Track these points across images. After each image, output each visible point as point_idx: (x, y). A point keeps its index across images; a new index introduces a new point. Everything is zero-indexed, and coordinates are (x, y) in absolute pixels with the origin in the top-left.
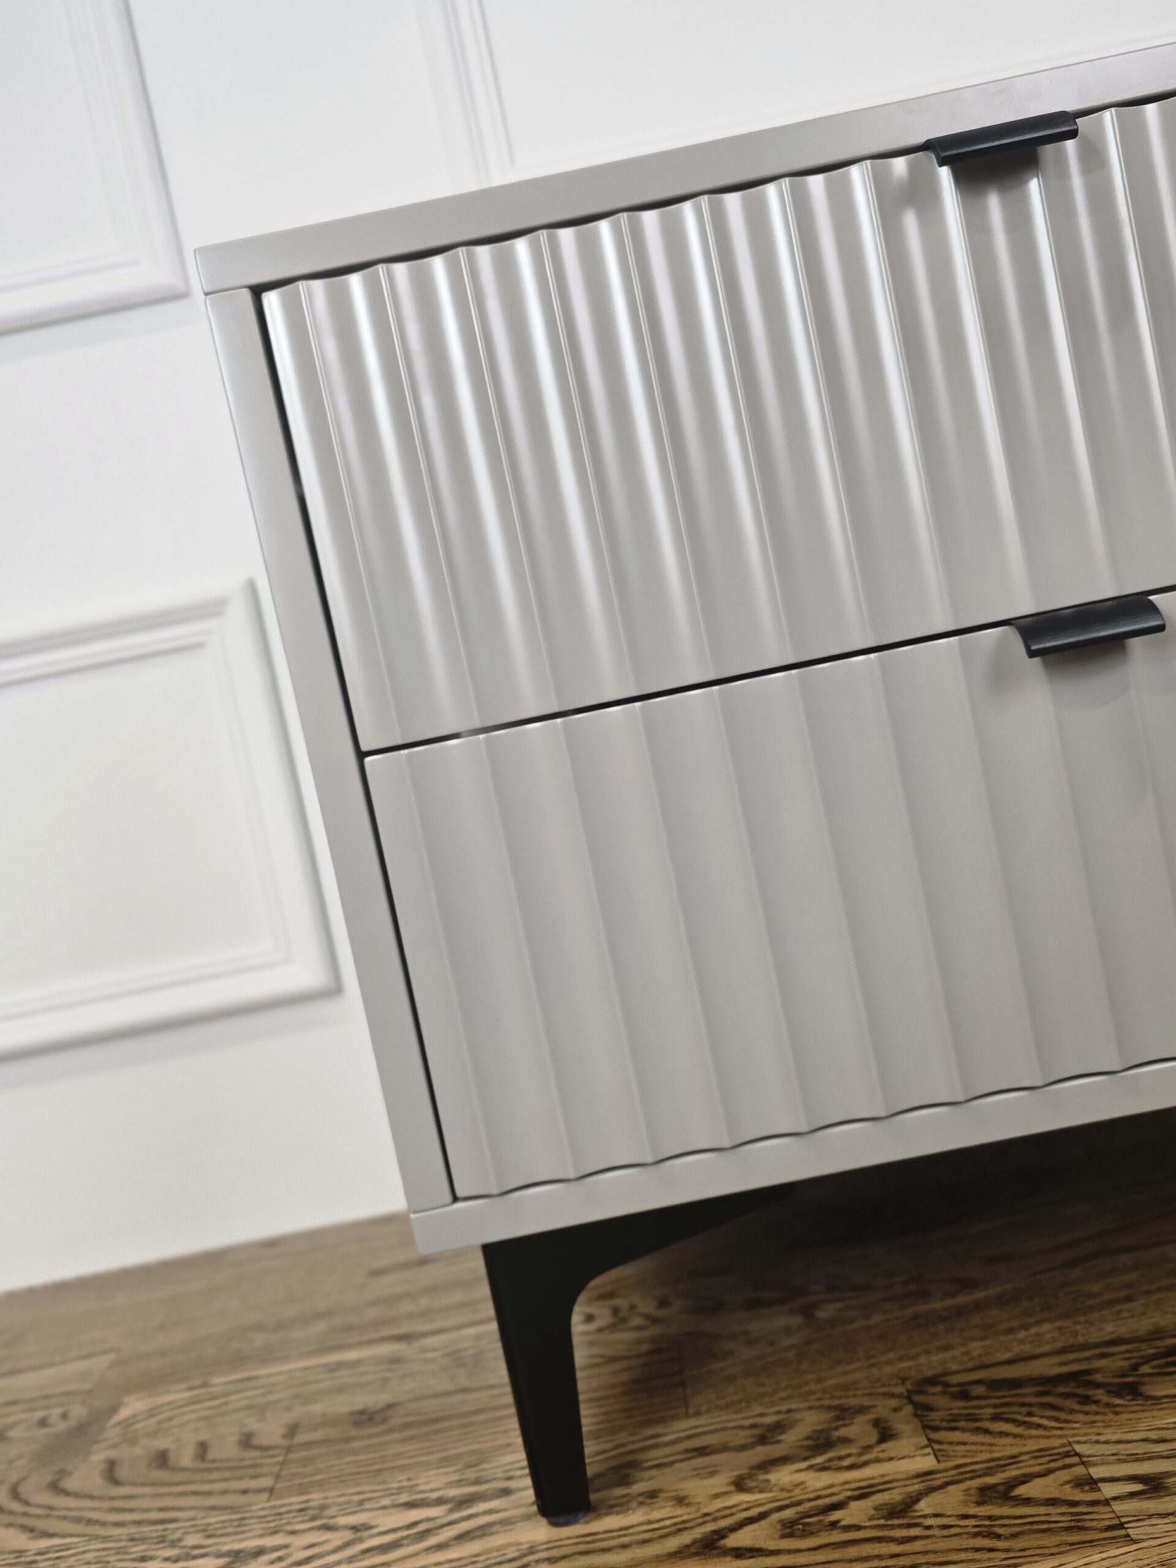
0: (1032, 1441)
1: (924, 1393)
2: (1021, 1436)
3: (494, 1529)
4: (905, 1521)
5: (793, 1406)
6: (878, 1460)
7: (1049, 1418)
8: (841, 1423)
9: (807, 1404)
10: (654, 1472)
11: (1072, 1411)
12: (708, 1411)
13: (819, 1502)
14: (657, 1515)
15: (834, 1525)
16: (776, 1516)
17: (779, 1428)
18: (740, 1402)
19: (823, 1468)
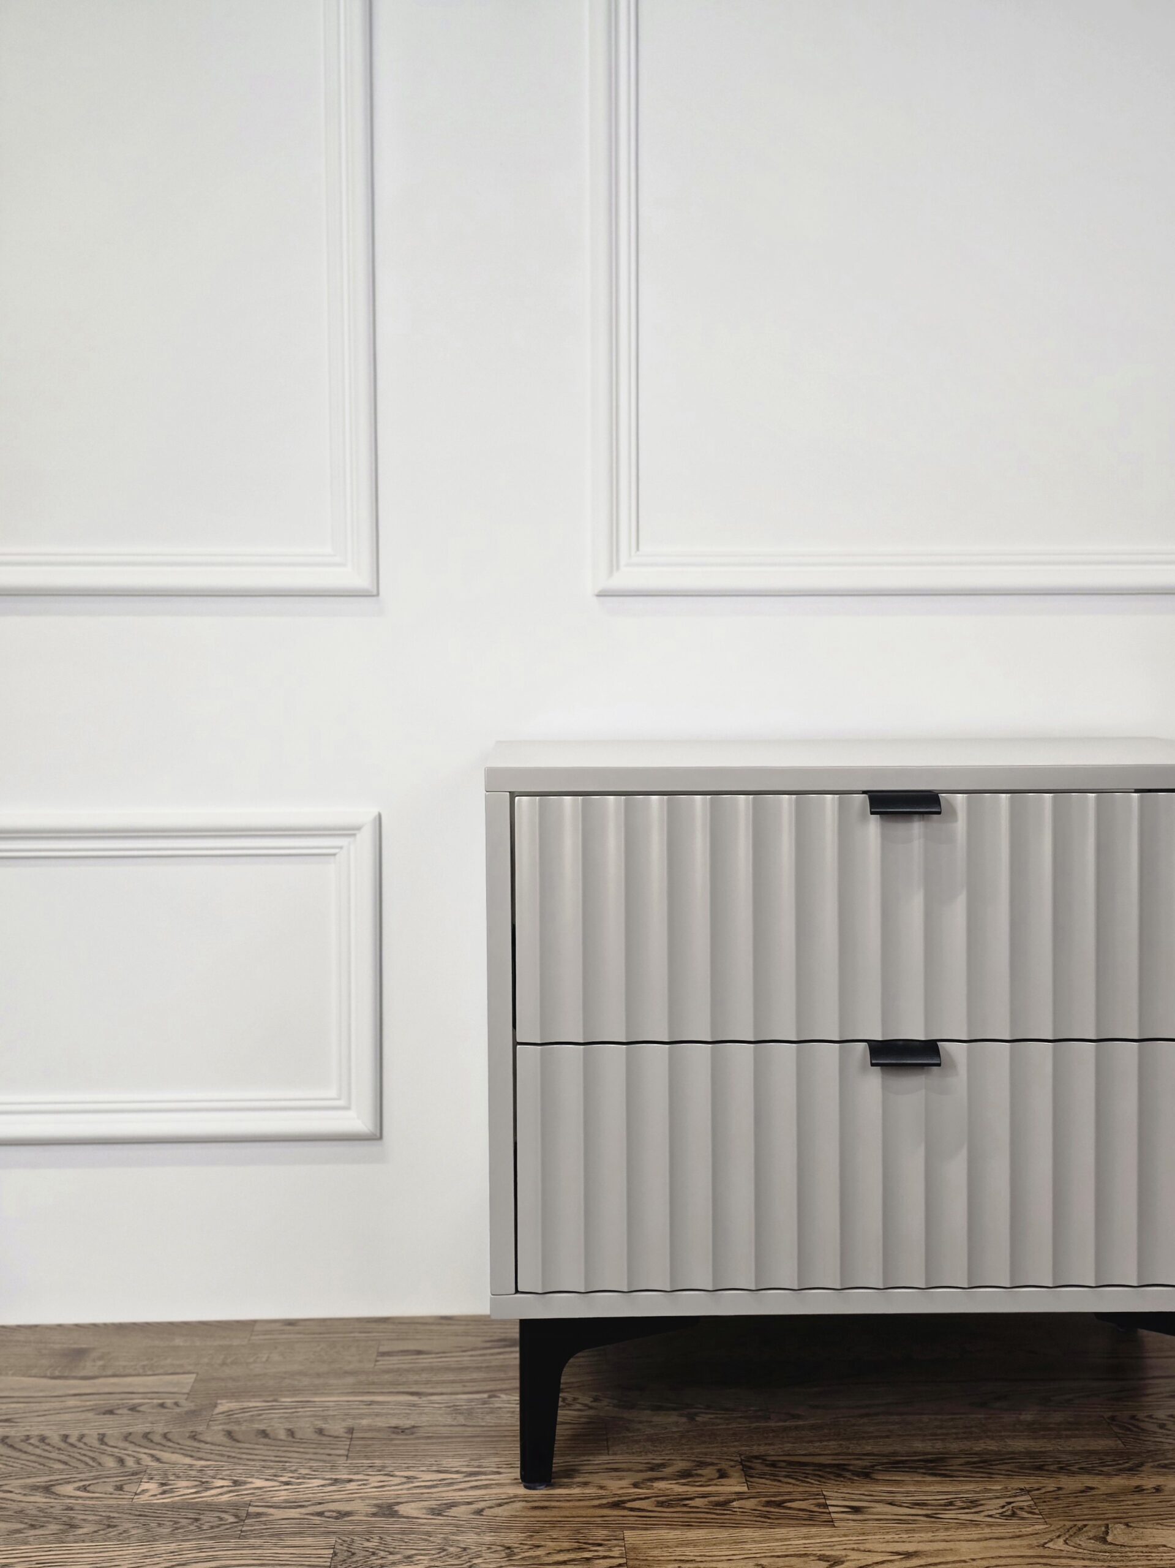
0: (801, 1488)
1: (751, 1462)
2: (797, 1485)
3: (493, 1486)
4: (723, 1508)
5: (673, 1458)
6: (716, 1485)
7: (815, 1480)
8: (698, 1468)
9: (681, 1458)
10: (587, 1475)
11: (829, 1479)
12: (621, 1454)
13: (679, 1497)
14: (587, 1491)
15: (685, 1505)
16: (654, 1499)
17: (663, 1465)
18: (641, 1452)
19: (684, 1484)
